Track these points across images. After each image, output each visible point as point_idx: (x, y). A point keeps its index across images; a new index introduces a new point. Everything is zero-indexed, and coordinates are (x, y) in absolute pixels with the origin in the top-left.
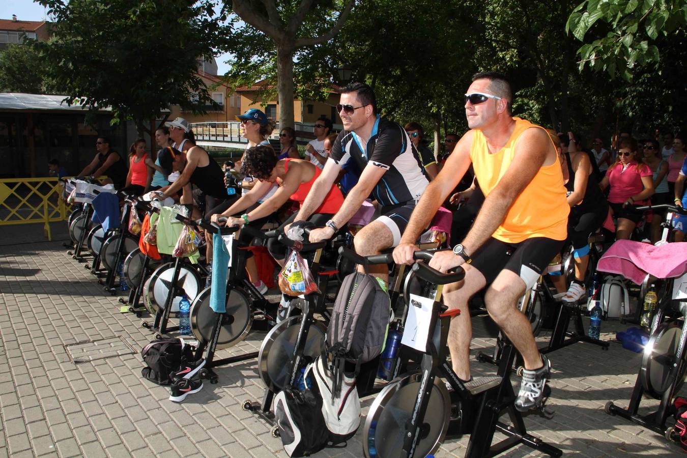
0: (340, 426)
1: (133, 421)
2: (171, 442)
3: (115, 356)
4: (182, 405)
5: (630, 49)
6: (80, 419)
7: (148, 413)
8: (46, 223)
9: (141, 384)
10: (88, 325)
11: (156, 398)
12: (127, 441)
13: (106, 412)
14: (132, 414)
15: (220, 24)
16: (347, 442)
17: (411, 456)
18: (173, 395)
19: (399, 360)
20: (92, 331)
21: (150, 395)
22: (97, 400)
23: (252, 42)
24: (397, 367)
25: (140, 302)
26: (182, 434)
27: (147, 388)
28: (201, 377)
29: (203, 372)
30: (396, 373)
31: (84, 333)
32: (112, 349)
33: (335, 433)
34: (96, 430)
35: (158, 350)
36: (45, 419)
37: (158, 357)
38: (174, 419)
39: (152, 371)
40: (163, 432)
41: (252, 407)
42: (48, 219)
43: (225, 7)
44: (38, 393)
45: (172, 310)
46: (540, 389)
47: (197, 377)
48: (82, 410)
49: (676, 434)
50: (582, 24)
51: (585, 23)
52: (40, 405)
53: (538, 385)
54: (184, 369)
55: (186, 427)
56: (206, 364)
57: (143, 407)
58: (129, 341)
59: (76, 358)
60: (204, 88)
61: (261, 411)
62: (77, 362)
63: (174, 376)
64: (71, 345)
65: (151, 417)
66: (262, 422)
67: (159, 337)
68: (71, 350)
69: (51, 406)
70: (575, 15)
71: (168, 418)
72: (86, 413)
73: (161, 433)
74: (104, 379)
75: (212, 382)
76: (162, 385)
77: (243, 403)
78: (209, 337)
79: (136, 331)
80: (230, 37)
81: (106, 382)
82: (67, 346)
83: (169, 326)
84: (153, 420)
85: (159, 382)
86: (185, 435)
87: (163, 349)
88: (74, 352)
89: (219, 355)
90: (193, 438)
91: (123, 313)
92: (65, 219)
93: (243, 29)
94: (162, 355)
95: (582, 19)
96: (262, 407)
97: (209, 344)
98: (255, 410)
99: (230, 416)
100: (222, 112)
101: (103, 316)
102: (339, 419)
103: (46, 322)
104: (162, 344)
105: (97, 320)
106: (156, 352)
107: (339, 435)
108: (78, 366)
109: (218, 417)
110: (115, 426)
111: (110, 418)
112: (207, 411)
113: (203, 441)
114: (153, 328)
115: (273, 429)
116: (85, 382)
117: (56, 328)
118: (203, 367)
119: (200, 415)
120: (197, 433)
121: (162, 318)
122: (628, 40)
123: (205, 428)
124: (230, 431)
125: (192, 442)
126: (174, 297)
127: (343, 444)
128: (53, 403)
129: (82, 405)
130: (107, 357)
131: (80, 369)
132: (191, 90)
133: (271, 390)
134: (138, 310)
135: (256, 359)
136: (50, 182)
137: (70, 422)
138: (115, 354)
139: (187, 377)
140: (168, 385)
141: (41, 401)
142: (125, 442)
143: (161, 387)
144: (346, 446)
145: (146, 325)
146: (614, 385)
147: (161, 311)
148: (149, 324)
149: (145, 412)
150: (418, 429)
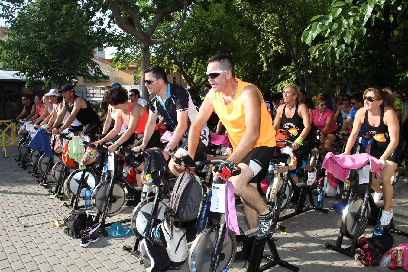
0: (177, 257)
1: (59, 258)
2: (81, 269)
3: (48, 223)
4: (88, 249)
5: (336, 49)
6: (28, 258)
7: (68, 253)
8: (4, 147)
9: (64, 238)
10: (31, 205)
11: (72, 245)
12: (56, 269)
13: (44, 254)
14: (59, 254)
15: (108, 30)
16: (181, 266)
17: (214, 271)
18: (82, 243)
19: (208, 218)
20: (34, 209)
21: (69, 243)
22: (38, 247)
23: (127, 40)
24: (206, 223)
25: (62, 192)
26: (88, 264)
27: (67, 240)
28: (98, 233)
29: (99, 230)
30: (206, 226)
31: (29, 210)
32: (46, 219)
33: (174, 261)
34: (38, 264)
35: (73, 218)
36: (8, 259)
37: (73, 222)
38: (83, 256)
39: (70, 230)
40: (77, 264)
41: (127, 249)
42: (5, 145)
43: (110, 21)
44: (3, 245)
45: (80, 196)
46: (268, 226)
47: (96, 233)
48: (30, 253)
49: (361, 257)
50: (309, 37)
51: (311, 36)
52: (4, 251)
53: (267, 224)
54: (88, 228)
55: (90, 261)
56: (101, 226)
57: (65, 250)
58: (56, 214)
59: (25, 224)
60: (98, 67)
61: (133, 251)
62: (25, 227)
63: (83, 232)
64: (21, 217)
65: (70, 256)
66: (133, 257)
67: (73, 211)
68: (22, 220)
69: (11, 251)
70: (305, 32)
71: (79, 256)
72: (32, 254)
73: (75, 264)
74: (42, 236)
75: (104, 236)
76: (75, 238)
77: (122, 246)
78: (102, 211)
79: (60, 208)
80: (114, 37)
81: (43, 237)
82: (19, 217)
83: (79, 205)
84: (71, 257)
85: (74, 236)
86: (90, 265)
87: (76, 217)
88: (24, 221)
89: (108, 221)
90: (94, 266)
91: (52, 198)
92: (16, 145)
93: (121, 32)
94: (76, 220)
95: (309, 34)
96: (133, 248)
97: (103, 215)
98: (129, 250)
99: (115, 254)
100: (108, 80)
101: (39, 200)
102: (176, 254)
103: (6, 204)
104: (75, 215)
105: (37, 202)
106: (72, 219)
107: (176, 262)
108: (26, 228)
109: (108, 255)
110: (49, 261)
111: (46, 257)
112: (102, 252)
113: (100, 268)
114: (70, 206)
115: (139, 260)
116: (31, 237)
117: (12, 208)
118: (99, 227)
119: (98, 254)
120: (96, 263)
121: (75, 201)
122: (335, 44)
123: (101, 261)
124: (115, 262)
125: (94, 269)
126: (82, 188)
127: (179, 267)
128: (12, 250)
129: (29, 250)
130: (43, 223)
131: (27, 230)
132: (90, 68)
133: (138, 238)
134: (60, 196)
135: (129, 223)
136: (6, 122)
137: (22, 260)
138: (48, 221)
139: (91, 233)
140: (79, 238)
141: (5, 249)
142: (55, 269)
143: (75, 239)
144: (180, 268)
145: (66, 205)
146: (330, 233)
147: (75, 196)
148: (67, 204)
149: (66, 253)
150: (218, 256)
